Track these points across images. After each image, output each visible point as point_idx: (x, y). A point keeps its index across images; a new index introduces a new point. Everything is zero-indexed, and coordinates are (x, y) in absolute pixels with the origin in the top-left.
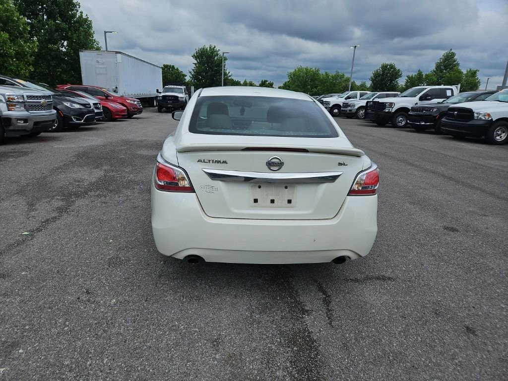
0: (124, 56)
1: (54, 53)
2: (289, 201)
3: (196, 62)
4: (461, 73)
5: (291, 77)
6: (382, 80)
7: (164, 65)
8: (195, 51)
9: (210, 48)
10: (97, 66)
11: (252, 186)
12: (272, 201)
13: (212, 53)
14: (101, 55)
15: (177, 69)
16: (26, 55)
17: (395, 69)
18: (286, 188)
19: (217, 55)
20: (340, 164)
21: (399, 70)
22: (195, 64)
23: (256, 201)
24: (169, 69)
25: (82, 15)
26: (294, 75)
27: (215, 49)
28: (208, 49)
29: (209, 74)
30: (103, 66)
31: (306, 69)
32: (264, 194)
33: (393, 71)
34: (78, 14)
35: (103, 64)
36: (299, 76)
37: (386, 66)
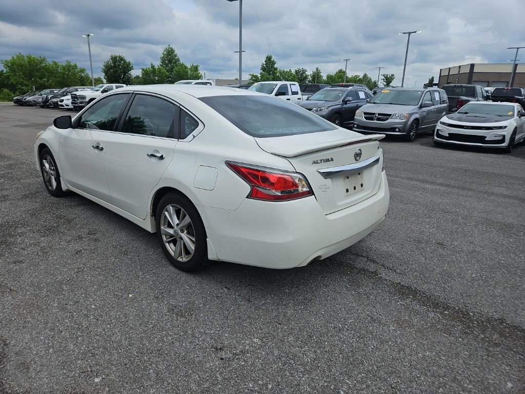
2: (362, 185)
4: (186, 67)
5: (8, 66)
6: (115, 72)
11: (344, 178)
12: (355, 188)
17: (125, 61)
18: (359, 174)
21: (129, 63)
23: (347, 191)
26: (13, 63)
31: (29, 58)
32: (351, 183)
33: (123, 64)
36: (21, 66)
37: (115, 58)
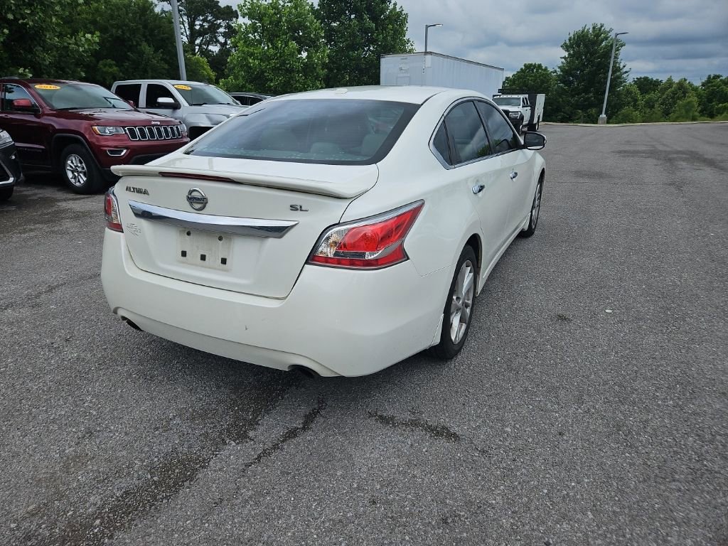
0: (436, 58)
1: (354, 62)
2: (224, 261)
3: (566, 54)
7: (525, 65)
8: (568, 37)
9: (594, 28)
10: (399, 76)
11: (180, 231)
12: (203, 258)
13: (598, 35)
14: (406, 59)
15: (546, 69)
16: (315, 68)
18: (220, 239)
19: (606, 38)
20: (293, 208)
22: (565, 58)
23: (184, 254)
24: (533, 70)
25: (395, 8)
27: (603, 28)
28: (591, 31)
29: (587, 71)
30: (406, 75)
32: (195, 245)
34: (391, 7)
35: (407, 71)
